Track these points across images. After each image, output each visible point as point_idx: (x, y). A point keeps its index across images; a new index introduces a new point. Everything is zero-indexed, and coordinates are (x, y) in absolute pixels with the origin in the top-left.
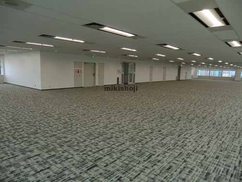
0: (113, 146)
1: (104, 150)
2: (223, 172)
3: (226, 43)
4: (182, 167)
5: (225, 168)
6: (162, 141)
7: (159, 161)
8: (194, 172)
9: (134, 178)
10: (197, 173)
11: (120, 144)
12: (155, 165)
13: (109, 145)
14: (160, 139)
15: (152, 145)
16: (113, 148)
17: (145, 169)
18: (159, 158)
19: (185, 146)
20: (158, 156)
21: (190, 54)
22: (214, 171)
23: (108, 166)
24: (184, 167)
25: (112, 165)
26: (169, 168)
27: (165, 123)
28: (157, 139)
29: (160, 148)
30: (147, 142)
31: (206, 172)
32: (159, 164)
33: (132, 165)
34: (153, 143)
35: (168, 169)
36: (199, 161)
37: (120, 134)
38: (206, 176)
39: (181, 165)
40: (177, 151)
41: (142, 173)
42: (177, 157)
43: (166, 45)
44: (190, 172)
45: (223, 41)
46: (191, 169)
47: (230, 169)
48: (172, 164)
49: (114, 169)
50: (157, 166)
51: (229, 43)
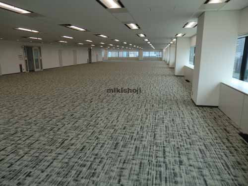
0: (19, 142)
1: (6, 149)
2: (129, 139)
3: (126, 25)
4: (95, 144)
5: (130, 135)
6: (75, 124)
7: (72, 145)
8: (105, 146)
9: (46, 168)
10: (108, 146)
11: (27, 137)
12: (68, 149)
13: (12, 142)
14: (73, 123)
15: (64, 131)
16: (19, 144)
17: (58, 156)
18: (73, 142)
19: (97, 124)
20: (71, 140)
21: (97, 35)
22: (121, 140)
23: (13, 166)
24: (97, 144)
25: (18, 163)
26: (83, 148)
27: (77, 106)
28: (69, 123)
29: (72, 131)
30: (59, 129)
31: (116, 142)
32: (73, 147)
33: (43, 156)
34: (65, 129)
35: (82, 150)
36: (110, 135)
37: (27, 127)
38: (115, 146)
39: (94, 143)
40: (89, 131)
41: (55, 161)
42: (90, 136)
43: (70, 25)
44: (102, 147)
45: (123, 22)
46: (103, 144)
47: (134, 135)
48: (85, 144)
49: (21, 167)
50: (71, 149)
51: (128, 25)
